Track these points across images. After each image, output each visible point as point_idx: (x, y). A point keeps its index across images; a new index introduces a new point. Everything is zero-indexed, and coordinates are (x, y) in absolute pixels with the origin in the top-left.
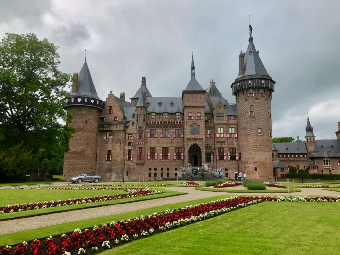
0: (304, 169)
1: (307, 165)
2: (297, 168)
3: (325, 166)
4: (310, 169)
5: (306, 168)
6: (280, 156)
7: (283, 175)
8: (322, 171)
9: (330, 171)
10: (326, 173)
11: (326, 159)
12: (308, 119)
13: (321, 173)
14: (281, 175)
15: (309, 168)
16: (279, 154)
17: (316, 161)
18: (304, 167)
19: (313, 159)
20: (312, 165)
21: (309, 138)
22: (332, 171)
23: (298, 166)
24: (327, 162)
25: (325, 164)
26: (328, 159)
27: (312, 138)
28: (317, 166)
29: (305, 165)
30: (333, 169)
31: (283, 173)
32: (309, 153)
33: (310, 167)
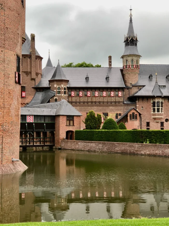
0: (115, 120)
1: (122, 111)
2: (103, 117)
3: (154, 115)
4: (127, 120)
5: (119, 117)
6: (73, 94)
7: (72, 132)
8: (148, 124)
9: (162, 124)
10: (155, 127)
11: (156, 100)
12: (131, 21)
13: (144, 129)
14: (68, 132)
15: (125, 119)
16: (71, 89)
17: (139, 105)
18: (117, 117)
19: (133, 99)
20: (131, 113)
21: (129, 59)
22: (165, 124)
23: (106, 115)
24: (158, 106)
25: (154, 110)
26: (160, 100)
27: (135, 59)
28: (140, 115)
29: (119, 112)
30: (167, 120)
31: (71, 128)
32: (128, 88)
33: (126, 116)
